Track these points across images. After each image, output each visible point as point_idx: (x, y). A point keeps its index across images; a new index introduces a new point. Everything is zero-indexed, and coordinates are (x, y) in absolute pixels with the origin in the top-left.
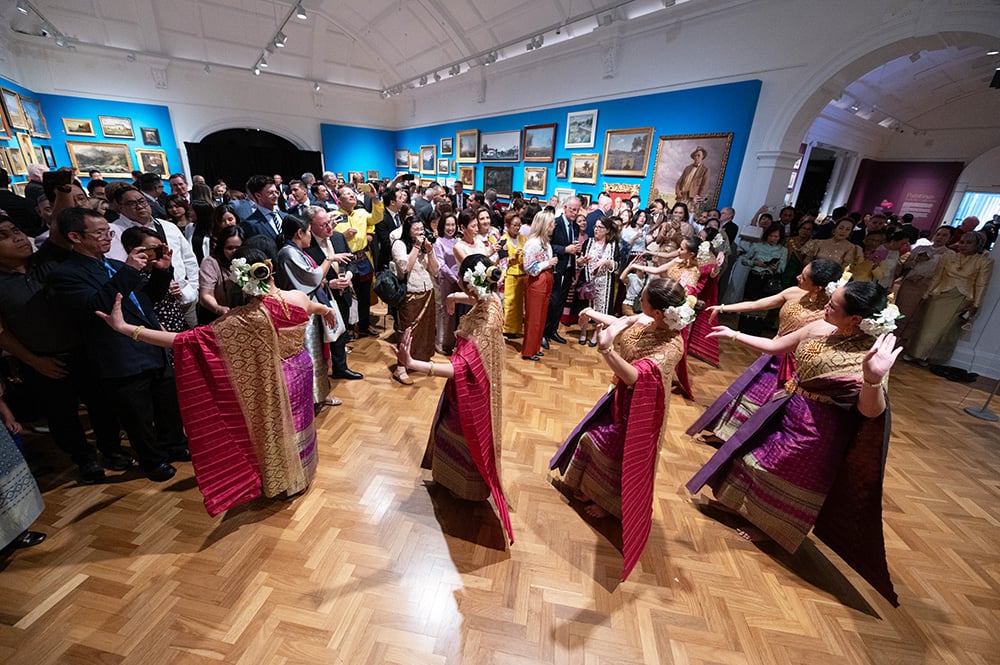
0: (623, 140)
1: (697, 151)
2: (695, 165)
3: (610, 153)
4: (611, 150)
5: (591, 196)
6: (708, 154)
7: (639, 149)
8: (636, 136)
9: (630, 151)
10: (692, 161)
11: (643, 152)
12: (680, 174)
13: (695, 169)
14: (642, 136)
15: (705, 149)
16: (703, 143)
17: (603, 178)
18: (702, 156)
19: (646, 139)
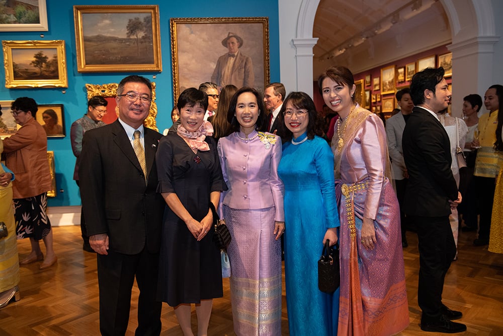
0: (107, 22)
1: (229, 37)
2: (230, 55)
3: (86, 40)
4: (90, 35)
5: (62, 106)
6: (245, 41)
7: (141, 34)
8: (133, 16)
9: (125, 37)
10: (224, 51)
11: (147, 38)
12: (213, 66)
13: (232, 60)
14: (142, 17)
15: (239, 35)
16: (236, 29)
17: (79, 79)
18: (236, 44)
19: (148, 21)
